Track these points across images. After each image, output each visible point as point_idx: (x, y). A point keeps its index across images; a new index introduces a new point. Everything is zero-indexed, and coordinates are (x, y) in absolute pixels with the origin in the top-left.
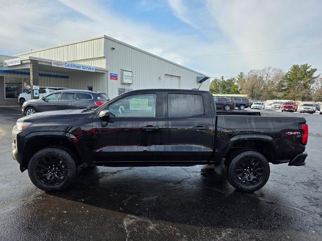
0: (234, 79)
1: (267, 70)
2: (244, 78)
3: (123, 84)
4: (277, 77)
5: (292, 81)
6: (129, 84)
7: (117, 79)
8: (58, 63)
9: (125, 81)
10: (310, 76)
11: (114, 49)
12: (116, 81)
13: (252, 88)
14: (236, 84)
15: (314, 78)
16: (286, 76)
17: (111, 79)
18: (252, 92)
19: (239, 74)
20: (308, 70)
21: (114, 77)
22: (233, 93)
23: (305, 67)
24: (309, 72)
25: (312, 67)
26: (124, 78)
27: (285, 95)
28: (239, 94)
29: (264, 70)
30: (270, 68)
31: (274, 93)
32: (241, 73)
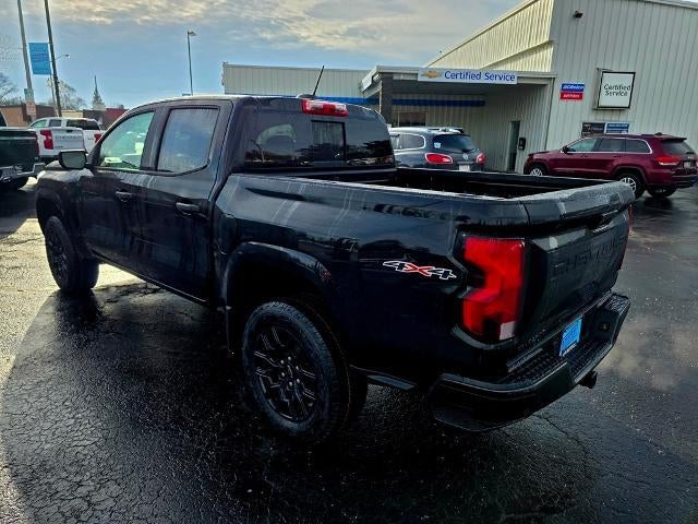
3: (599, 109)
6: (621, 109)
7: (581, 98)
8: (431, 73)
9: (605, 101)
11: (578, 15)
12: (579, 102)
17: (562, 98)
21: (572, 93)
26: (604, 91)
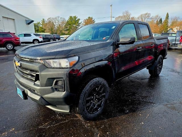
0: (39, 23)
1: (57, 18)
2: (45, 22)
4: (63, 23)
5: (70, 25)
10: (78, 22)
13: (51, 29)
14: (41, 26)
15: (80, 24)
16: (68, 22)
18: (52, 31)
19: (42, 20)
20: (77, 19)
22: (40, 32)
23: (75, 17)
24: (77, 20)
25: (78, 18)
27: (69, 33)
28: (45, 32)
29: (56, 18)
30: (58, 17)
31: (64, 32)
32: (43, 19)
